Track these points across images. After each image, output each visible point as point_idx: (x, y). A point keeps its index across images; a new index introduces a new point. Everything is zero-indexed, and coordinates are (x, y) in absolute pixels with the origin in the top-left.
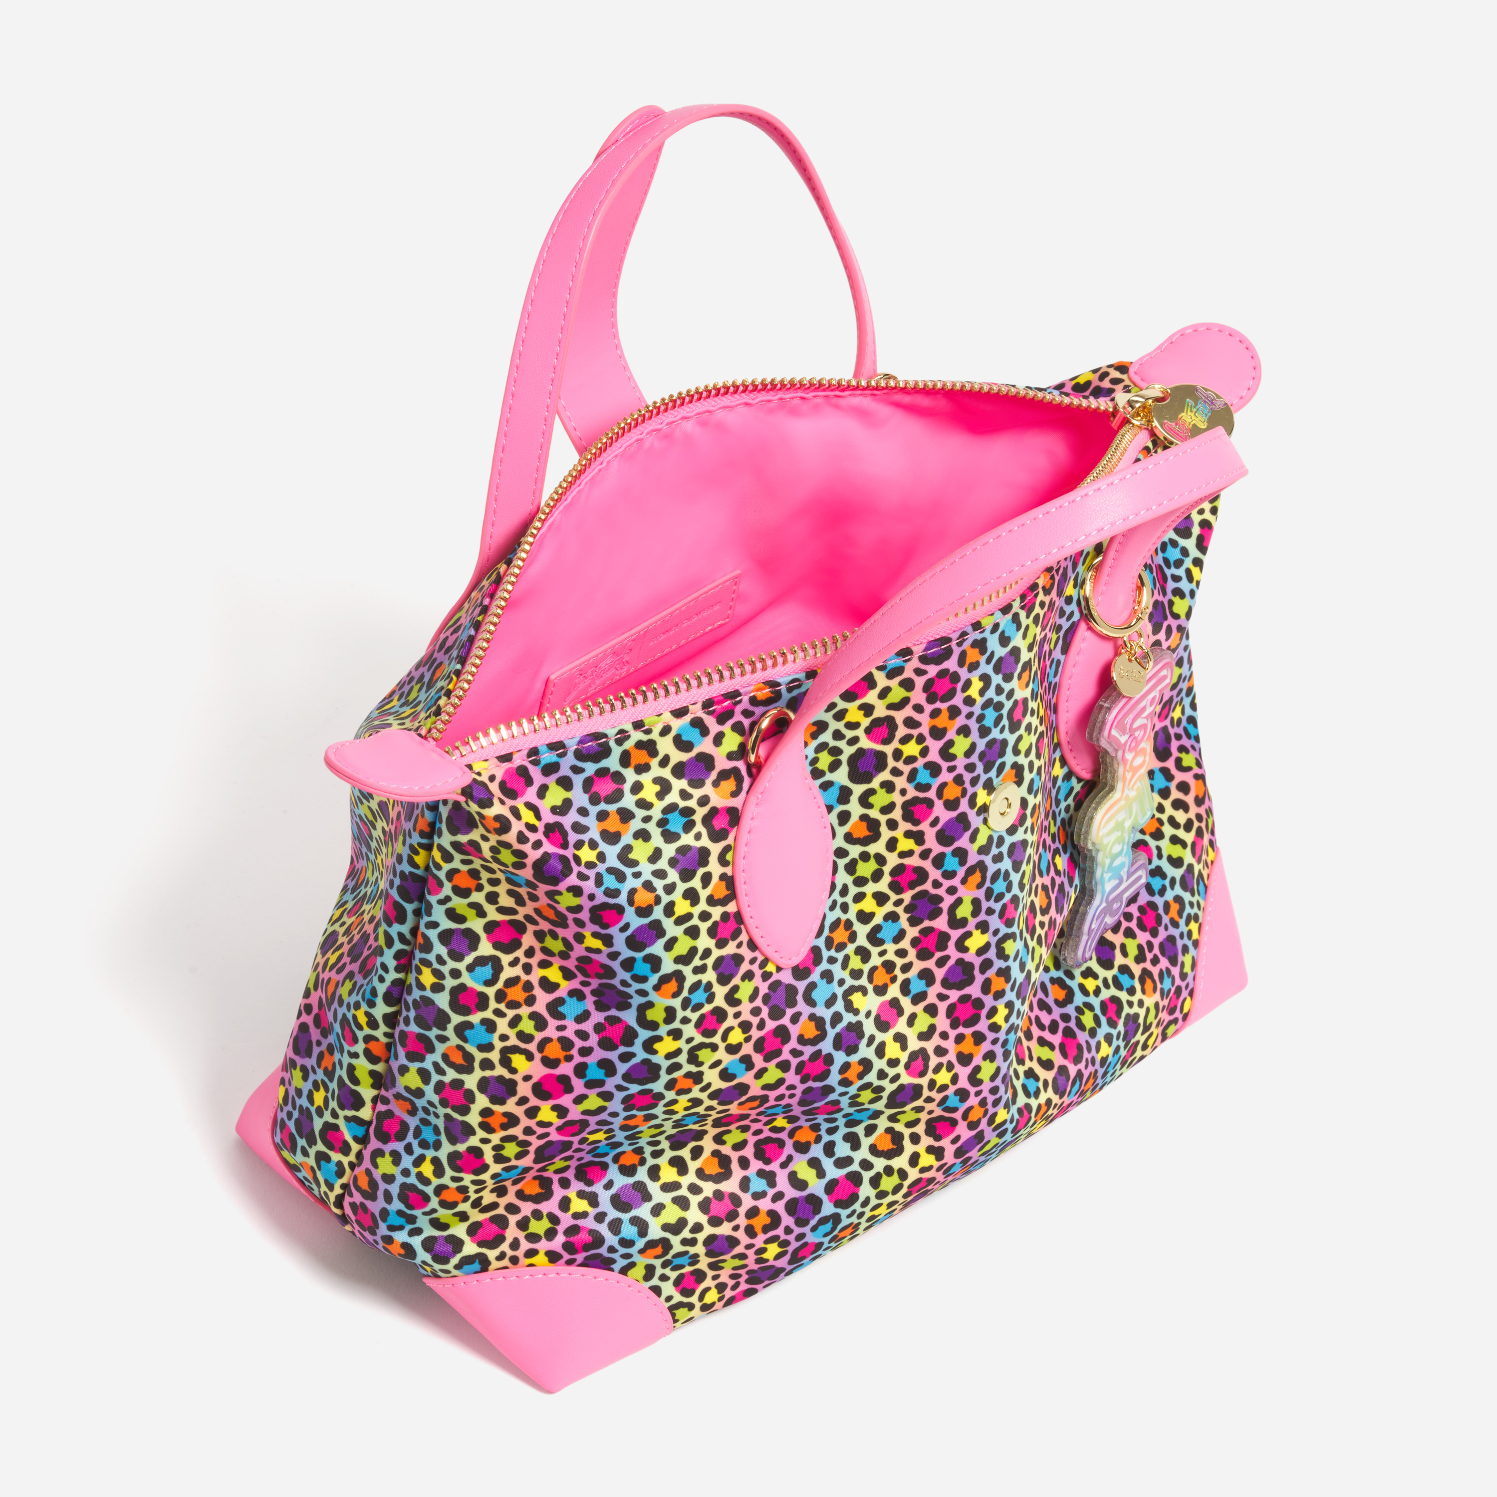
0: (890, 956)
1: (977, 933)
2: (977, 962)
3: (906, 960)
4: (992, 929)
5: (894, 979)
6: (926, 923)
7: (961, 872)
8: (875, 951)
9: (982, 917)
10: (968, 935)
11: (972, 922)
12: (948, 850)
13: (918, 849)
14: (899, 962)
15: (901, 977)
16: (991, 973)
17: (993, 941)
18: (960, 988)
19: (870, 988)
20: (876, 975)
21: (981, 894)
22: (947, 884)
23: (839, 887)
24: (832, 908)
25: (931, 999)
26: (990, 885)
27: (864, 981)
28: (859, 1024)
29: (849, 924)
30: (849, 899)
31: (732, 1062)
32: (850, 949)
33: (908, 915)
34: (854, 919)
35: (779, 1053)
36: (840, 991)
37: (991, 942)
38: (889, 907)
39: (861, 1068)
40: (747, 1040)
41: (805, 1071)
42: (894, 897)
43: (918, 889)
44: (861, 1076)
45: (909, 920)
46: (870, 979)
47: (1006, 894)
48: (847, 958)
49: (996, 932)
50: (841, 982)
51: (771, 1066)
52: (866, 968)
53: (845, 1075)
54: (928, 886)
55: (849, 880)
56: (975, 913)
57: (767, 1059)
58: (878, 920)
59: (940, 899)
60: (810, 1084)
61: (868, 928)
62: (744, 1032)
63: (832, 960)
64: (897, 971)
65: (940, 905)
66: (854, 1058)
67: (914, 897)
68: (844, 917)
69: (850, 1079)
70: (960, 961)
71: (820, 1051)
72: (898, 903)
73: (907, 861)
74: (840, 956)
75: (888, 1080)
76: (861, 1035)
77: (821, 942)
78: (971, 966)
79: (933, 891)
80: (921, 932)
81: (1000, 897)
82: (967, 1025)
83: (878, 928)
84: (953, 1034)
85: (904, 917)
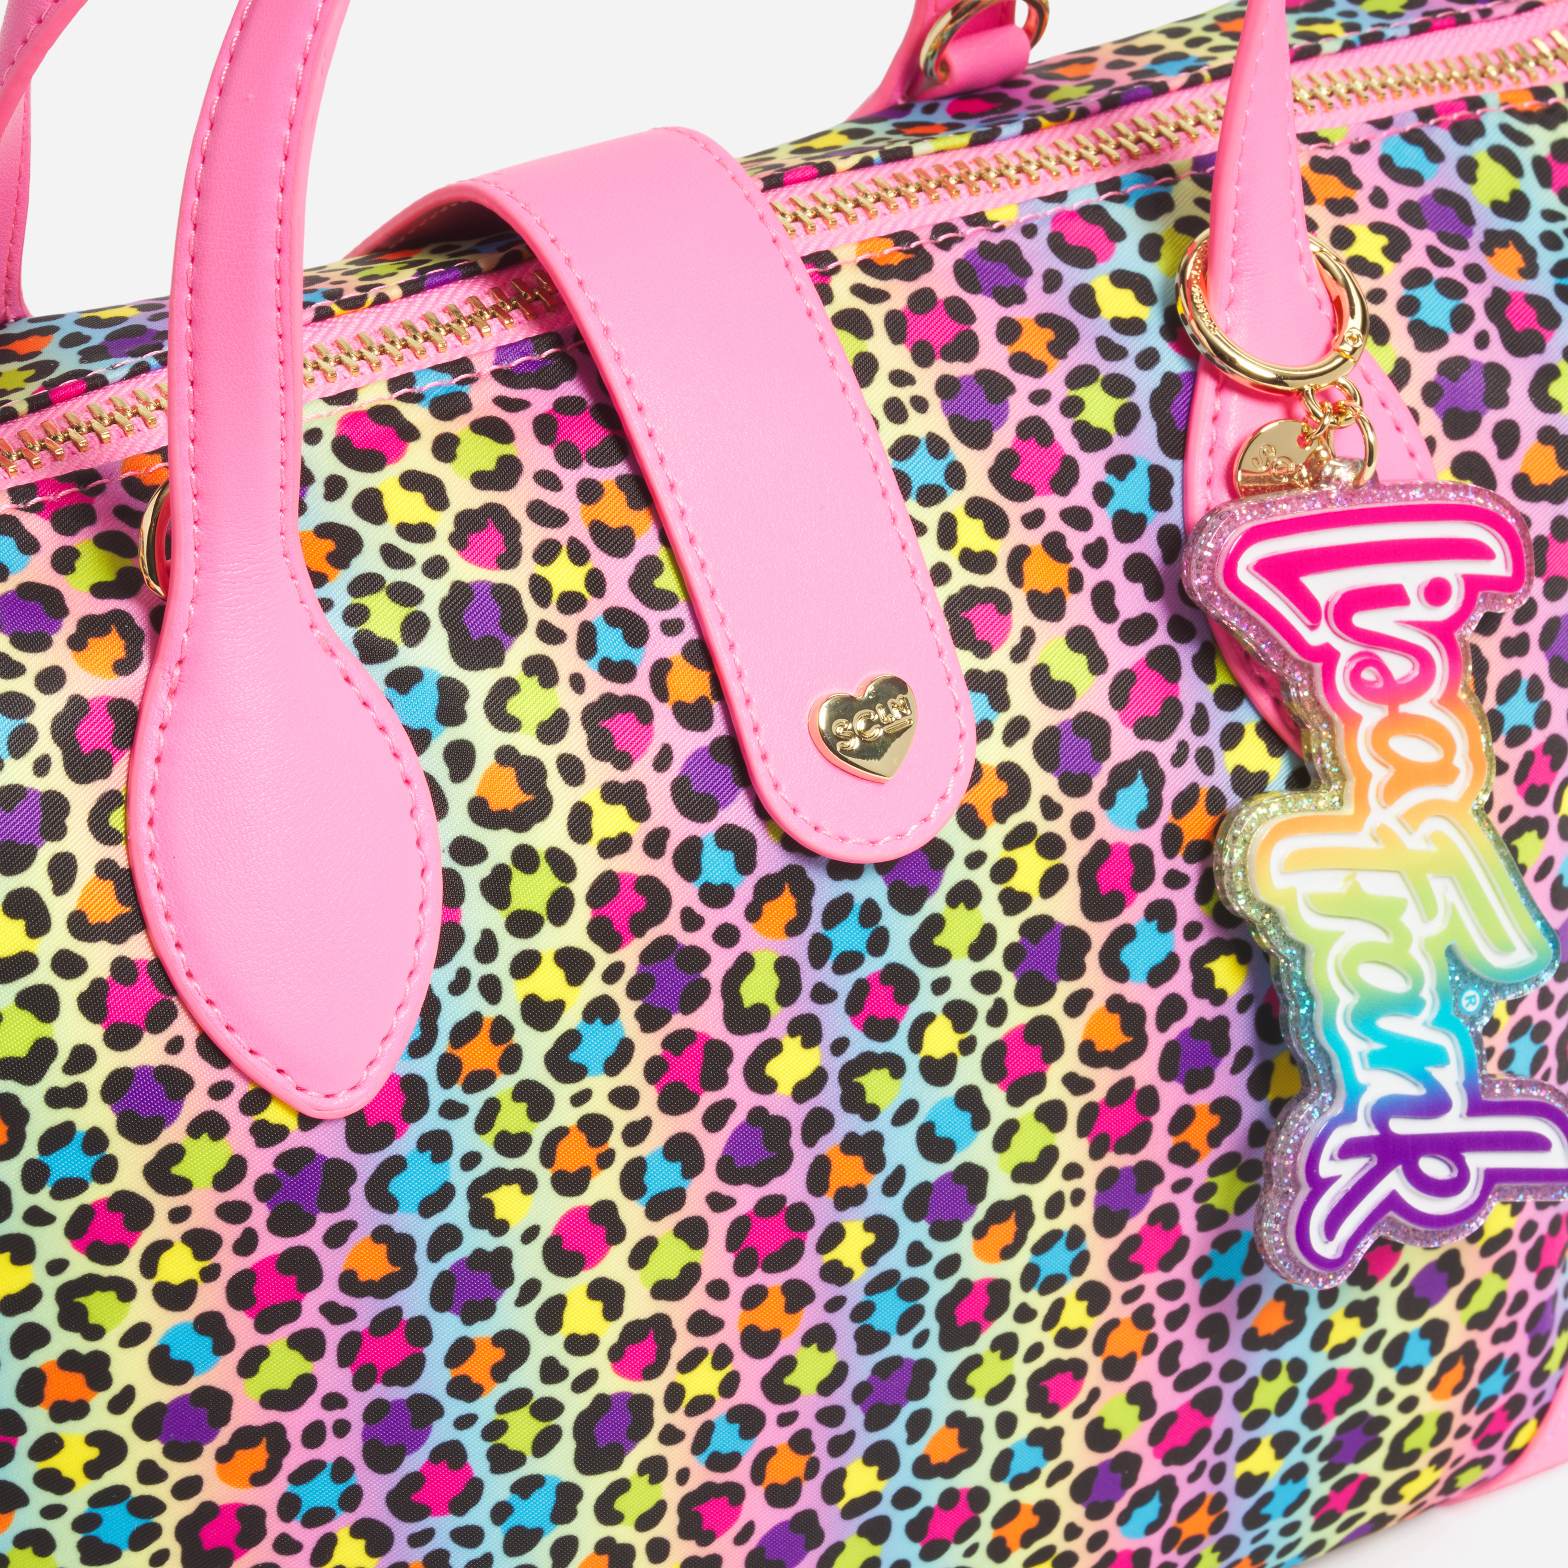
0: (599, 1105)
1: (791, 1045)
2: (796, 1115)
3: (635, 1115)
4: (829, 1037)
5: (606, 1160)
6: (678, 1022)
7: (745, 889)
8: (562, 1092)
9: (804, 1005)
10: (772, 1048)
11: (780, 1017)
12: (706, 831)
13: (638, 831)
14: (620, 1119)
15: (624, 1154)
16: (829, 1144)
17: (834, 1066)
18: (759, 1181)
19: (544, 1176)
20: (563, 1148)
21: (798, 948)
22: (713, 918)
23: (472, 938)
24: (459, 985)
25: (695, 1206)
26: (821, 930)
27: (530, 1161)
28: (504, 1255)
29: (502, 1029)
30: (500, 967)
31: (176, 1331)
32: (503, 1087)
33: (637, 1004)
34: (515, 1017)
35: (293, 1312)
36: (462, 1181)
37: (828, 1069)
38: (593, 986)
39: (499, 1354)
40: (210, 1274)
41: (362, 1357)
42: (602, 959)
43: (653, 934)
44: (500, 1372)
45: (640, 1015)
46: (547, 1156)
47: (868, 958)
48: (491, 1109)
49: (840, 1046)
50: (471, 1160)
51: (277, 1342)
52: (539, 1131)
53: (462, 1370)
54: (671, 926)
55: (496, 920)
56: (787, 994)
57: (265, 1325)
58: (571, 1019)
59: (700, 958)
60: (379, 1391)
61: (548, 1039)
62: (199, 1255)
63: (452, 1110)
64: (615, 1141)
65: (705, 974)
66: (483, 1331)
67: (646, 956)
68: (489, 1012)
69: (476, 1379)
70: (758, 1115)
71: (397, 1311)
72: (613, 974)
73: (620, 864)
74: (475, 1102)
75: (568, 1383)
76: (506, 1279)
77: (426, 1067)
78: (781, 1126)
79: (686, 939)
80: (667, 1043)
81: (847, 962)
82: (772, 1267)
83: (571, 1039)
84: (738, 1286)
85: (628, 1008)
